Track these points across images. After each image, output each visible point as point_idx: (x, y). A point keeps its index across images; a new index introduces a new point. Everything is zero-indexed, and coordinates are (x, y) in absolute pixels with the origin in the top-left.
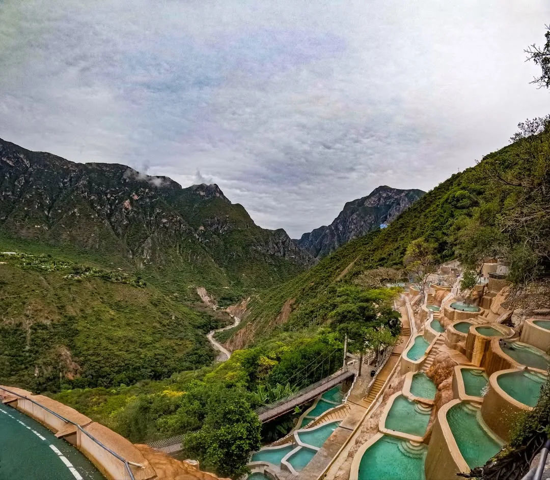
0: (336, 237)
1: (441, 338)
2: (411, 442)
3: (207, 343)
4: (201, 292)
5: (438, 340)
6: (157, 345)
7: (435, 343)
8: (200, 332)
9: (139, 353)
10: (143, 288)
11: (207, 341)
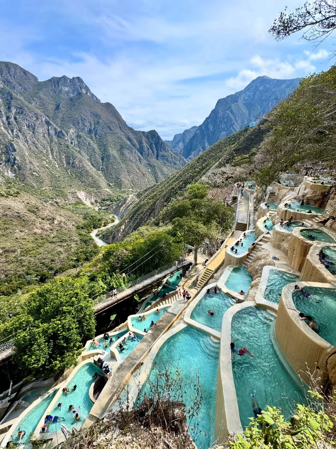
0: (206, 137)
1: (268, 236)
2: (211, 336)
3: (91, 241)
4: (82, 195)
5: (264, 237)
6: (41, 250)
7: (261, 240)
8: (83, 232)
9: (21, 261)
10: (16, 196)
11: (90, 239)
